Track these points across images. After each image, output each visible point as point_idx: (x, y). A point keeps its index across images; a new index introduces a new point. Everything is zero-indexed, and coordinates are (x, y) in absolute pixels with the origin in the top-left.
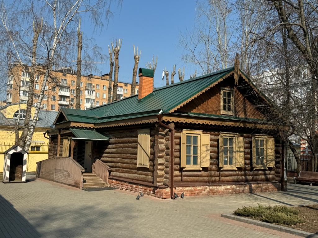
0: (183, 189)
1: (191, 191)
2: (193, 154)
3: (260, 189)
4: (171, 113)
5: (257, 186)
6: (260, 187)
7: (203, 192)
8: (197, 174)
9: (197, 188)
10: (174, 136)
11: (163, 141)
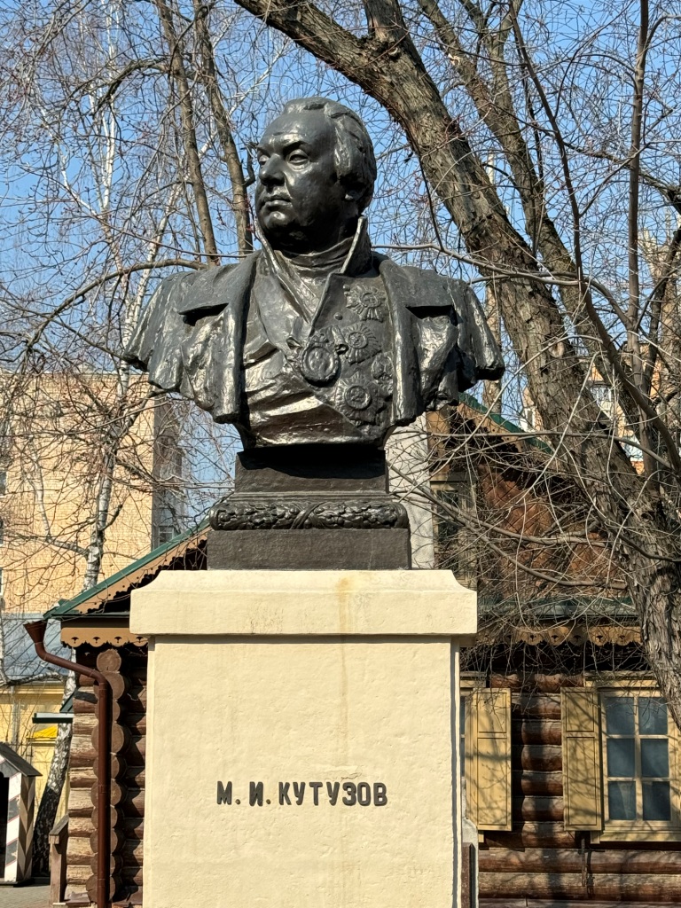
4: (85, 611)
10: (115, 701)
11: (92, 721)
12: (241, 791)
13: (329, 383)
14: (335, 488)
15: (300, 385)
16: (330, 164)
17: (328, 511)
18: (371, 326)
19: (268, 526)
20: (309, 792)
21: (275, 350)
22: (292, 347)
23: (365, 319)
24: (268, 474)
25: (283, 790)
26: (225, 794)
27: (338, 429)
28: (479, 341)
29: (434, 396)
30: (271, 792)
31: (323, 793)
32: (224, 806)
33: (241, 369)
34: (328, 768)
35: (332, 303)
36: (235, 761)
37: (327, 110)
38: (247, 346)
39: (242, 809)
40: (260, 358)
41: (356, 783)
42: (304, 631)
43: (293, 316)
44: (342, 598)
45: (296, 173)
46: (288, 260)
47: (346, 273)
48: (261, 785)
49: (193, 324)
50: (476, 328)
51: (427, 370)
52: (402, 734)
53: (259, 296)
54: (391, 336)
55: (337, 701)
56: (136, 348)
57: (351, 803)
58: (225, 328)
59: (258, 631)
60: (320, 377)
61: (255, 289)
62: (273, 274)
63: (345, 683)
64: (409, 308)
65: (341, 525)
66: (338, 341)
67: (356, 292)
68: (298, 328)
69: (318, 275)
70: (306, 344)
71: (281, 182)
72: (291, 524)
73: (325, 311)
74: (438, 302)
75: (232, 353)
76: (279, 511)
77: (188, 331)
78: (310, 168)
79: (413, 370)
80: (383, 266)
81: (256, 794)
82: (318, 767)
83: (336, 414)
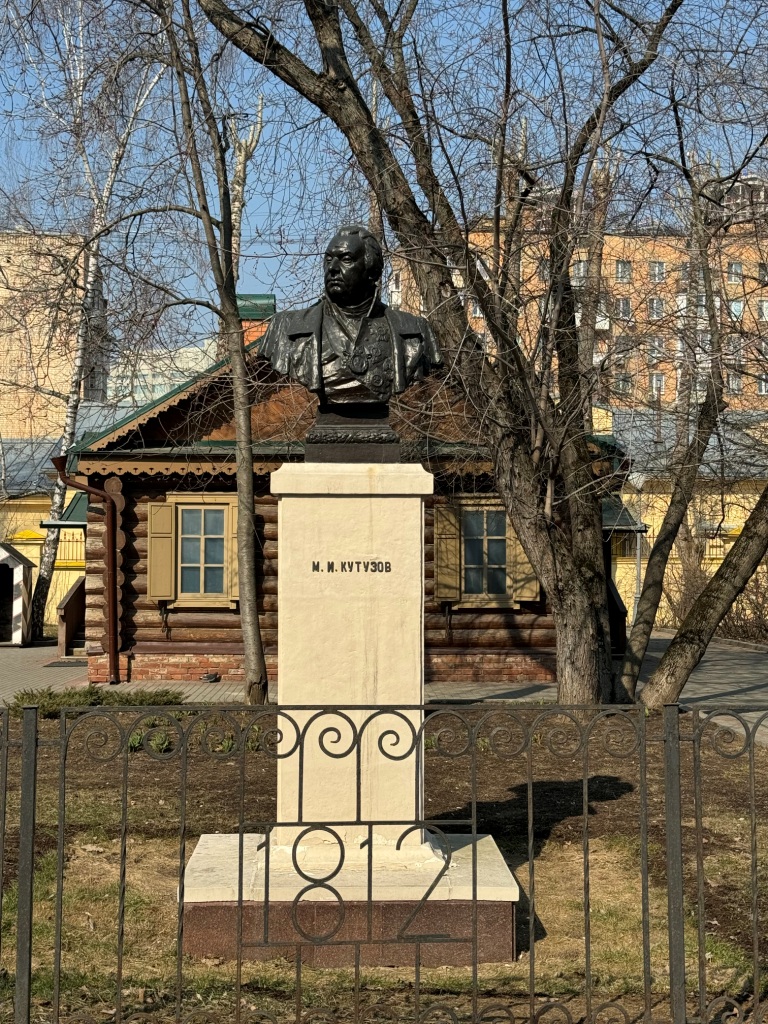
0: (162, 660)
1: (188, 667)
2: (206, 563)
3: (470, 672)
4: (96, 450)
5: (458, 660)
6: (471, 665)
7: (232, 671)
8: (219, 621)
9: (210, 660)
10: (118, 514)
11: (102, 527)
12: (324, 566)
13: (364, 373)
14: (365, 424)
15: (349, 374)
16: (362, 264)
17: (362, 435)
18: (382, 344)
19: (334, 442)
20: (355, 566)
21: (337, 357)
22: (345, 355)
23: (379, 340)
24: (332, 416)
25: (343, 566)
26: (316, 567)
27: (368, 396)
28: (432, 349)
29: (412, 379)
30: (337, 566)
31: (362, 567)
32: (316, 572)
33: (321, 365)
34: (364, 555)
35: (364, 333)
36: (321, 552)
37: (361, 235)
38: (324, 354)
39: (324, 573)
40: (329, 361)
41: (377, 562)
42: (353, 492)
43: (345, 339)
44: (371, 477)
45: (346, 267)
46: (340, 309)
47: (370, 316)
48: (333, 563)
49: (294, 340)
50: (431, 343)
51: (409, 367)
52: (398, 540)
53: (327, 327)
54: (392, 350)
55: (368, 525)
56: (264, 351)
57: (374, 571)
58: (312, 345)
59: (331, 492)
60: (359, 370)
61: (324, 323)
62: (334, 316)
63: (371, 517)
64: (401, 335)
65: (369, 442)
66: (368, 353)
67: (375, 327)
68: (348, 346)
69: (356, 317)
70: (352, 354)
71: (339, 271)
72: (344, 441)
73: (360, 337)
74: (414, 332)
75: (316, 358)
76: (339, 435)
77: (292, 344)
78: (353, 265)
79: (403, 366)
80: (386, 311)
81: (331, 567)
82: (359, 555)
83: (367, 389)
